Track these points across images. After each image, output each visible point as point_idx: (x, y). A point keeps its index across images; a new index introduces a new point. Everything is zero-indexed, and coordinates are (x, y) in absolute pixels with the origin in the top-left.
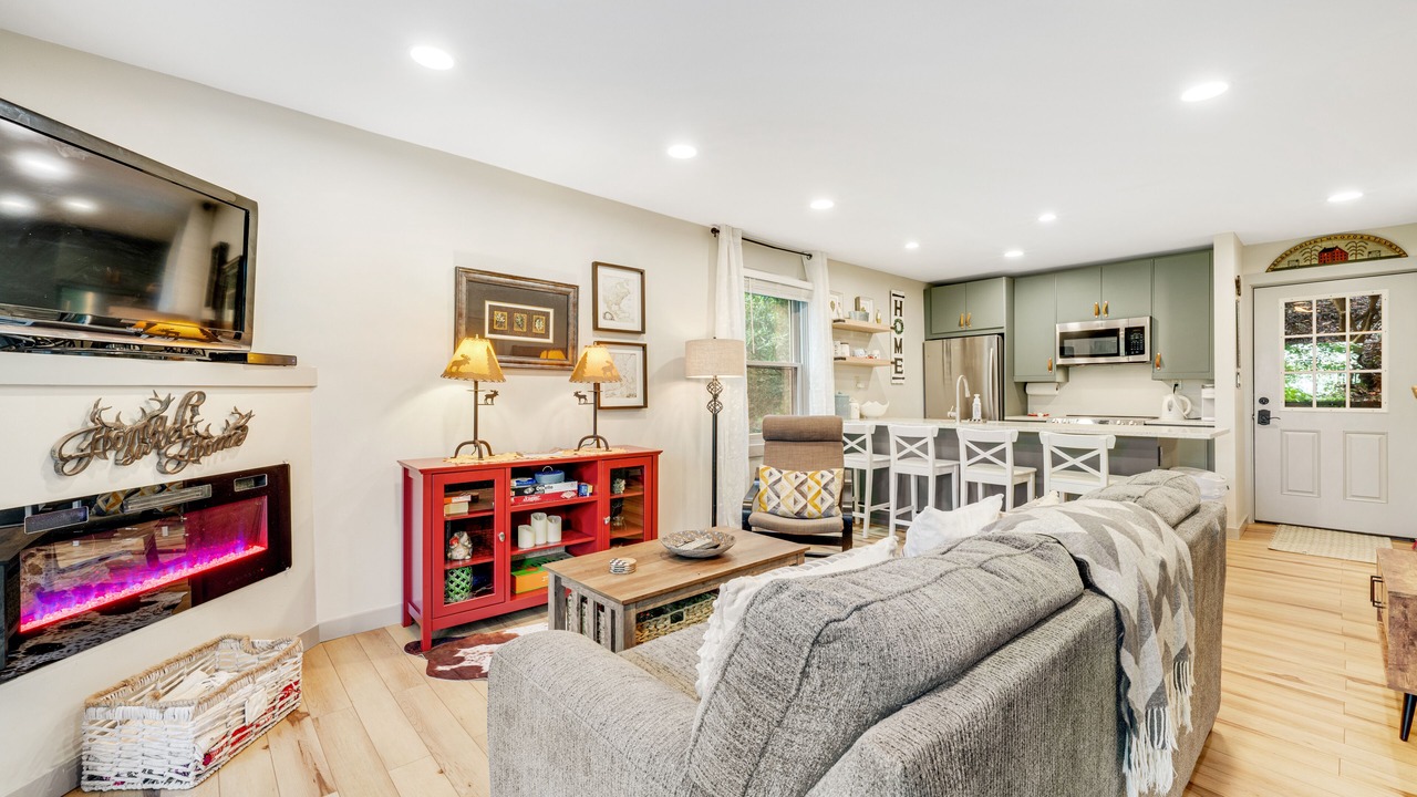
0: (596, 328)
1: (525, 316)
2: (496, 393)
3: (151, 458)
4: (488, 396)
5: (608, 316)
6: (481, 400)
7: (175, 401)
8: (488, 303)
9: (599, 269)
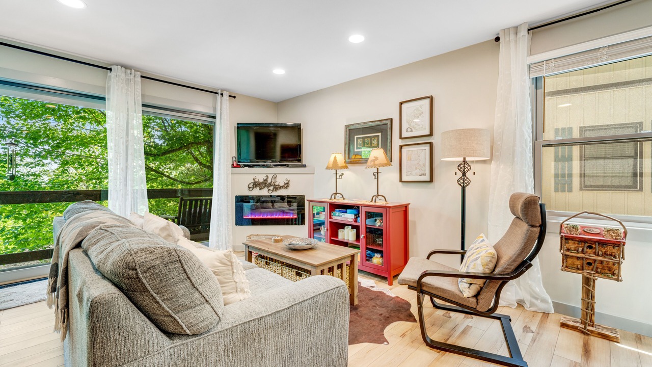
0: (401, 138)
1: (369, 139)
2: (343, 174)
3: (266, 189)
4: (340, 175)
5: (409, 130)
6: (338, 177)
7: (270, 177)
8: (356, 137)
9: (403, 105)
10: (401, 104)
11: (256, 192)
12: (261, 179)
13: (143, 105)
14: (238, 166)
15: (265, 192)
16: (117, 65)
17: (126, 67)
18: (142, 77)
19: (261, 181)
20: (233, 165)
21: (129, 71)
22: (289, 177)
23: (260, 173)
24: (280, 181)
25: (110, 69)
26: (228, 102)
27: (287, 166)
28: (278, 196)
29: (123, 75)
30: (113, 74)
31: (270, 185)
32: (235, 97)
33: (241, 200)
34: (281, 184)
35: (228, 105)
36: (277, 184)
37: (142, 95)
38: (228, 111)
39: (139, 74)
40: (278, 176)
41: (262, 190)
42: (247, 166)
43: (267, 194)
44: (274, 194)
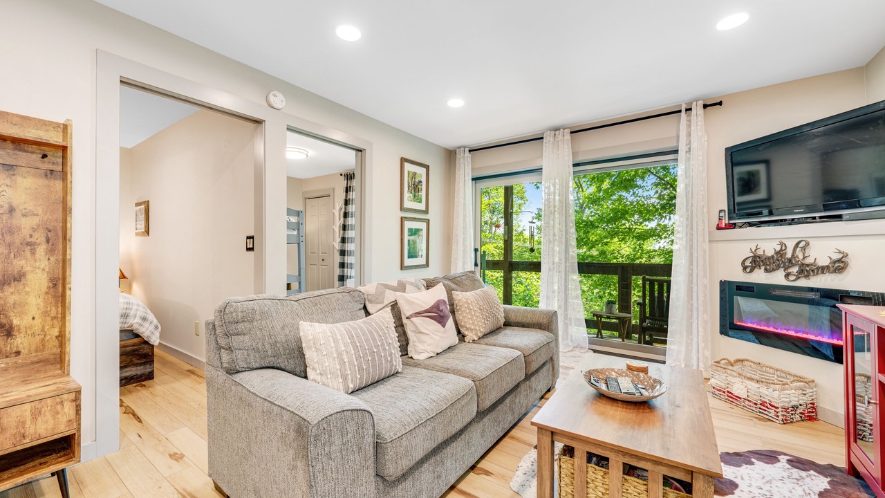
3: (781, 272)
7: (790, 246)
11: (759, 277)
12: (769, 249)
14: (730, 226)
15: (777, 278)
19: (770, 253)
20: (719, 224)
22: (846, 246)
23: (768, 239)
24: (820, 254)
27: (839, 217)
28: (812, 290)
32: (720, 103)
33: (731, 291)
34: (823, 261)
36: (809, 261)
40: (812, 242)
41: (773, 274)
42: (751, 225)
43: (784, 282)
44: (803, 283)
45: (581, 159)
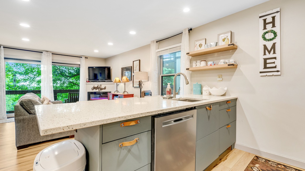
0: (133, 73)
3: (98, 90)
4: (118, 85)
5: (135, 70)
7: (99, 85)
8: (124, 72)
9: (134, 62)
10: (133, 62)
11: (95, 91)
12: (96, 86)
13: (52, 63)
14: (89, 82)
15: (97, 91)
16: (44, 51)
17: (47, 51)
18: (52, 54)
19: (96, 87)
20: (87, 81)
21: (48, 53)
22: (106, 85)
23: (96, 84)
24: (103, 87)
25: (42, 53)
26: (84, 60)
27: (105, 82)
29: (46, 54)
30: (43, 54)
31: (99, 88)
32: (87, 58)
33: (89, 94)
34: (103, 88)
35: (84, 61)
36: (101, 88)
37: (52, 59)
38: (85, 63)
39: (51, 53)
40: (102, 85)
41: (96, 90)
42: (92, 81)
43: (98, 91)
44: (101, 91)
45: (54, 61)
